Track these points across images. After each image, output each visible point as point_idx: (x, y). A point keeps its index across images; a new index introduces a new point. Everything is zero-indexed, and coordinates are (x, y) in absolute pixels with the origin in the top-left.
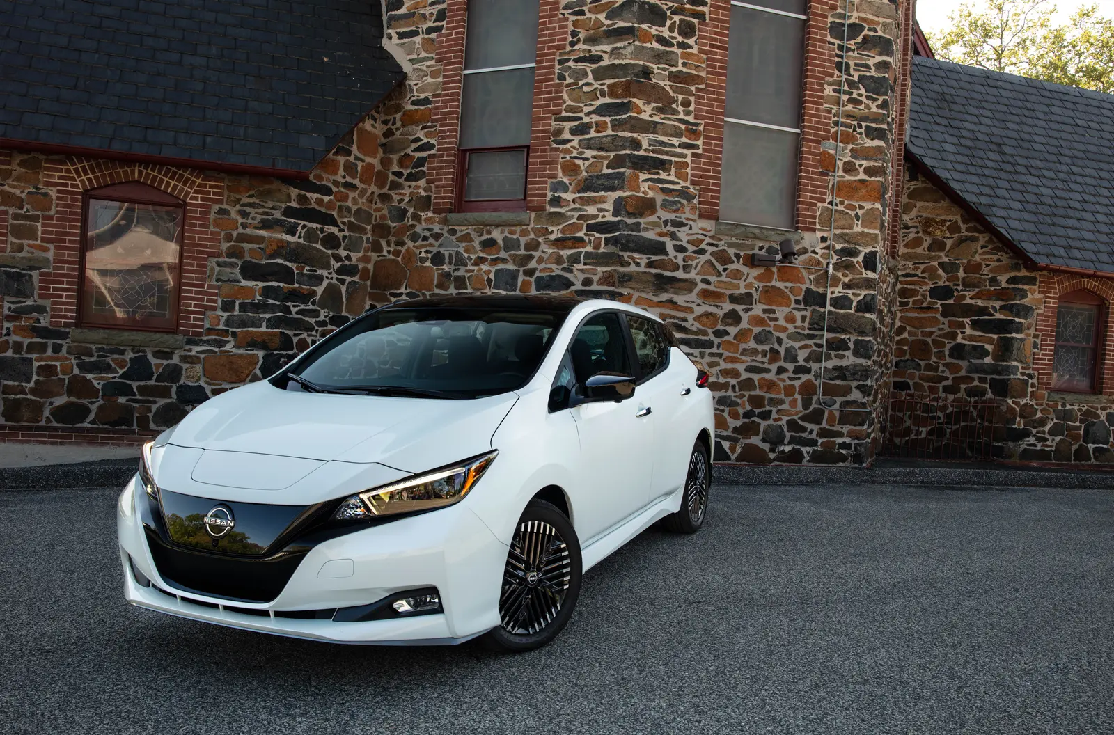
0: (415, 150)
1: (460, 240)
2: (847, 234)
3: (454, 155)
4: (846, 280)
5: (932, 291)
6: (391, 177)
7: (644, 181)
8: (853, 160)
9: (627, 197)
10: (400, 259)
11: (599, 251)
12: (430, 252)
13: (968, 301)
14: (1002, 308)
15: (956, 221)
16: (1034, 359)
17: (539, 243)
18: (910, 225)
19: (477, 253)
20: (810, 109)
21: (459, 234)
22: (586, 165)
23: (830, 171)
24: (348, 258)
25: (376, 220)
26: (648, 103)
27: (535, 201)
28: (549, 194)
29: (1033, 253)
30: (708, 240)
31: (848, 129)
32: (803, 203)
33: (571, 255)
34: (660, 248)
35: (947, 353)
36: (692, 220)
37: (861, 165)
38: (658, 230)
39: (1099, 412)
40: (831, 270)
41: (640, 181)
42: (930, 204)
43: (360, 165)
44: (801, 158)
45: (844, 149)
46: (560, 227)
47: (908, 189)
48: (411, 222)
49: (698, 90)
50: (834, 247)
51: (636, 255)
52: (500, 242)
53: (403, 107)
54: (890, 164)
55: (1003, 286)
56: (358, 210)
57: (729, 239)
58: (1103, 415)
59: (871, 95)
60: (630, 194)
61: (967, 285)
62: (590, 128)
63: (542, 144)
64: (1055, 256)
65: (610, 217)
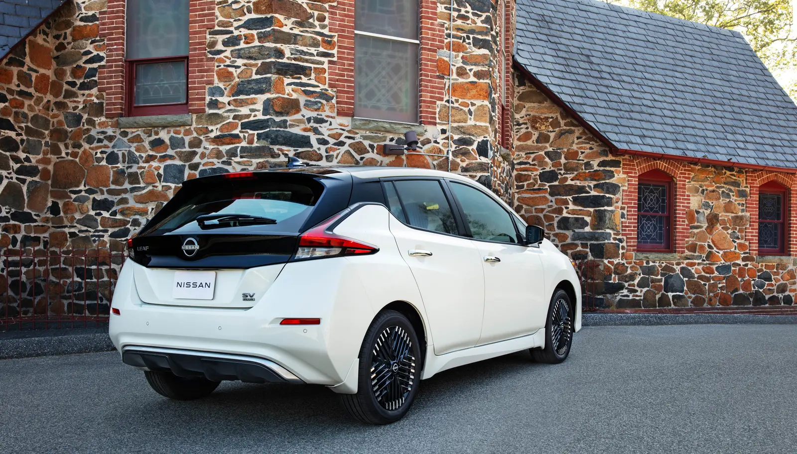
0: (86, 62)
1: (131, 141)
2: (462, 127)
3: (122, 66)
4: (464, 164)
5: (541, 175)
6: (66, 87)
7: (289, 84)
8: (464, 66)
9: (274, 99)
10: (77, 160)
11: (253, 146)
12: (105, 152)
13: (569, 182)
14: (596, 186)
15: (557, 118)
16: (622, 226)
17: (201, 141)
18: (521, 122)
19: (147, 151)
20: (426, 23)
21: (130, 136)
22: (238, 72)
23: (445, 74)
24: (27, 159)
25: (53, 125)
26: (288, 18)
27: (195, 105)
28: (208, 99)
29: (615, 141)
30: (346, 134)
31: (459, 40)
32: (425, 101)
33: (230, 149)
34: (305, 142)
35: (556, 225)
36: (332, 117)
37: (471, 70)
38: (302, 126)
39: (675, 267)
40: (451, 157)
41: (285, 84)
42: (536, 105)
43: (34, 75)
44: (421, 64)
45: (456, 57)
46: (219, 126)
47: (518, 92)
48: (86, 127)
49: (331, 7)
50: (452, 138)
51: (284, 148)
52: (168, 142)
53: (73, 23)
54: (497, 70)
55: (595, 169)
56: (35, 116)
57: (363, 133)
58: (677, 269)
59: (476, 12)
60: (277, 95)
61: (568, 169)
62: (240, 40)
63: (199, 55)
64: (632, 143)
65: (260, 116)
